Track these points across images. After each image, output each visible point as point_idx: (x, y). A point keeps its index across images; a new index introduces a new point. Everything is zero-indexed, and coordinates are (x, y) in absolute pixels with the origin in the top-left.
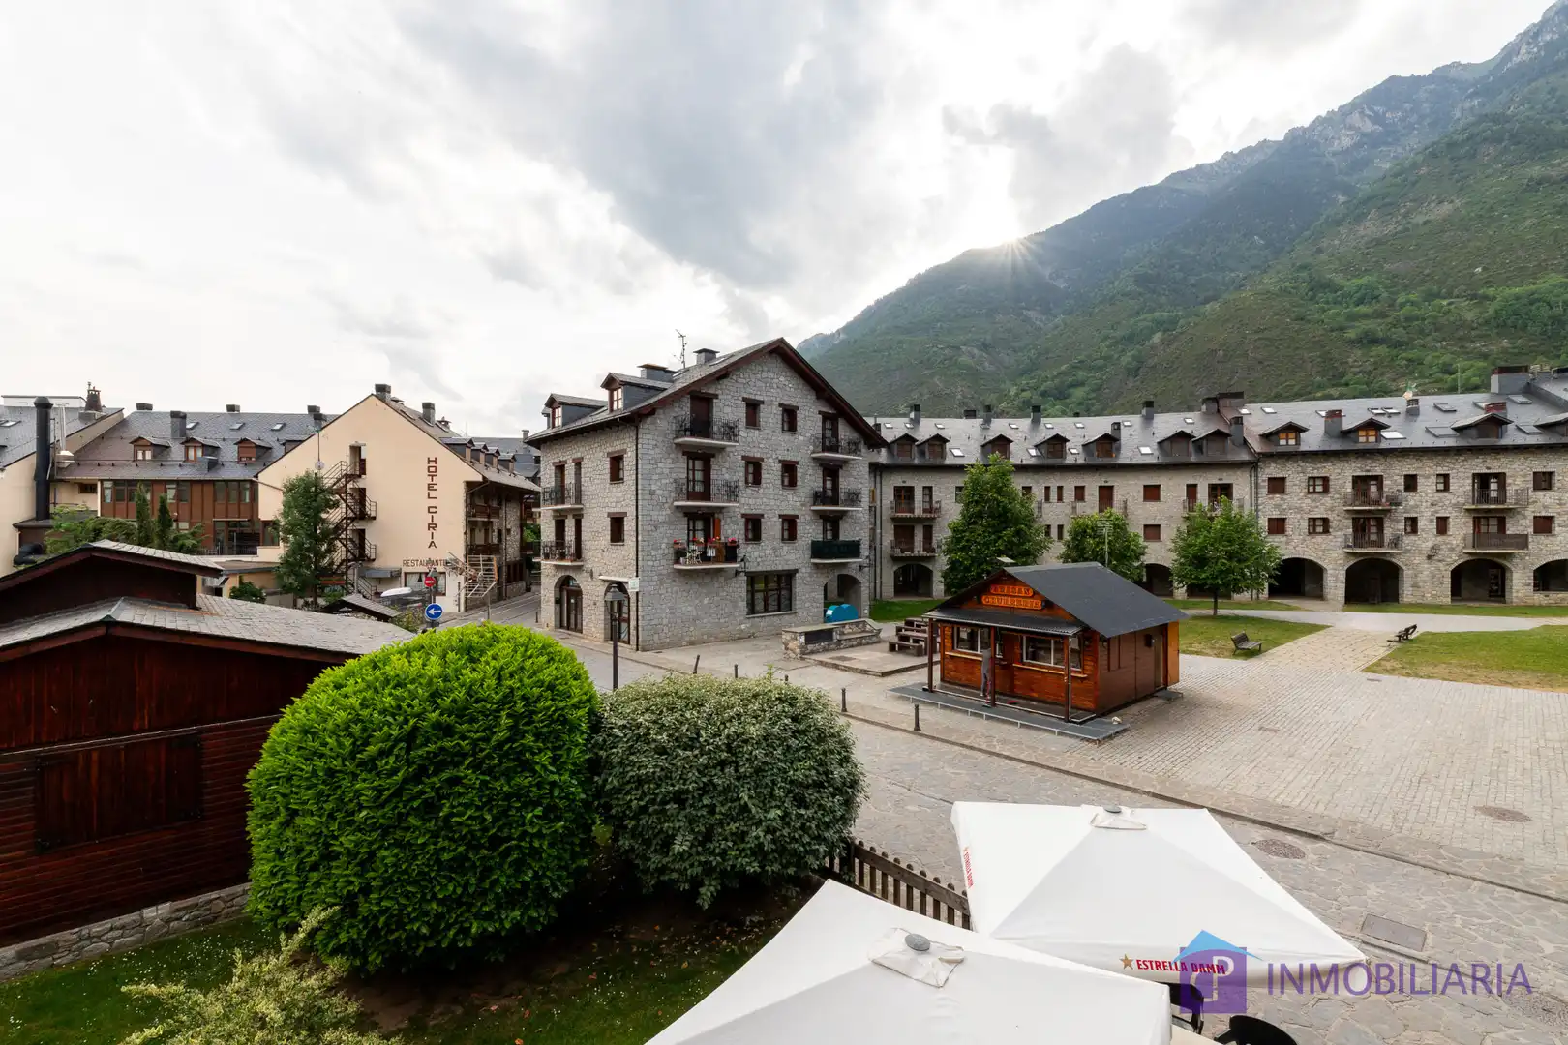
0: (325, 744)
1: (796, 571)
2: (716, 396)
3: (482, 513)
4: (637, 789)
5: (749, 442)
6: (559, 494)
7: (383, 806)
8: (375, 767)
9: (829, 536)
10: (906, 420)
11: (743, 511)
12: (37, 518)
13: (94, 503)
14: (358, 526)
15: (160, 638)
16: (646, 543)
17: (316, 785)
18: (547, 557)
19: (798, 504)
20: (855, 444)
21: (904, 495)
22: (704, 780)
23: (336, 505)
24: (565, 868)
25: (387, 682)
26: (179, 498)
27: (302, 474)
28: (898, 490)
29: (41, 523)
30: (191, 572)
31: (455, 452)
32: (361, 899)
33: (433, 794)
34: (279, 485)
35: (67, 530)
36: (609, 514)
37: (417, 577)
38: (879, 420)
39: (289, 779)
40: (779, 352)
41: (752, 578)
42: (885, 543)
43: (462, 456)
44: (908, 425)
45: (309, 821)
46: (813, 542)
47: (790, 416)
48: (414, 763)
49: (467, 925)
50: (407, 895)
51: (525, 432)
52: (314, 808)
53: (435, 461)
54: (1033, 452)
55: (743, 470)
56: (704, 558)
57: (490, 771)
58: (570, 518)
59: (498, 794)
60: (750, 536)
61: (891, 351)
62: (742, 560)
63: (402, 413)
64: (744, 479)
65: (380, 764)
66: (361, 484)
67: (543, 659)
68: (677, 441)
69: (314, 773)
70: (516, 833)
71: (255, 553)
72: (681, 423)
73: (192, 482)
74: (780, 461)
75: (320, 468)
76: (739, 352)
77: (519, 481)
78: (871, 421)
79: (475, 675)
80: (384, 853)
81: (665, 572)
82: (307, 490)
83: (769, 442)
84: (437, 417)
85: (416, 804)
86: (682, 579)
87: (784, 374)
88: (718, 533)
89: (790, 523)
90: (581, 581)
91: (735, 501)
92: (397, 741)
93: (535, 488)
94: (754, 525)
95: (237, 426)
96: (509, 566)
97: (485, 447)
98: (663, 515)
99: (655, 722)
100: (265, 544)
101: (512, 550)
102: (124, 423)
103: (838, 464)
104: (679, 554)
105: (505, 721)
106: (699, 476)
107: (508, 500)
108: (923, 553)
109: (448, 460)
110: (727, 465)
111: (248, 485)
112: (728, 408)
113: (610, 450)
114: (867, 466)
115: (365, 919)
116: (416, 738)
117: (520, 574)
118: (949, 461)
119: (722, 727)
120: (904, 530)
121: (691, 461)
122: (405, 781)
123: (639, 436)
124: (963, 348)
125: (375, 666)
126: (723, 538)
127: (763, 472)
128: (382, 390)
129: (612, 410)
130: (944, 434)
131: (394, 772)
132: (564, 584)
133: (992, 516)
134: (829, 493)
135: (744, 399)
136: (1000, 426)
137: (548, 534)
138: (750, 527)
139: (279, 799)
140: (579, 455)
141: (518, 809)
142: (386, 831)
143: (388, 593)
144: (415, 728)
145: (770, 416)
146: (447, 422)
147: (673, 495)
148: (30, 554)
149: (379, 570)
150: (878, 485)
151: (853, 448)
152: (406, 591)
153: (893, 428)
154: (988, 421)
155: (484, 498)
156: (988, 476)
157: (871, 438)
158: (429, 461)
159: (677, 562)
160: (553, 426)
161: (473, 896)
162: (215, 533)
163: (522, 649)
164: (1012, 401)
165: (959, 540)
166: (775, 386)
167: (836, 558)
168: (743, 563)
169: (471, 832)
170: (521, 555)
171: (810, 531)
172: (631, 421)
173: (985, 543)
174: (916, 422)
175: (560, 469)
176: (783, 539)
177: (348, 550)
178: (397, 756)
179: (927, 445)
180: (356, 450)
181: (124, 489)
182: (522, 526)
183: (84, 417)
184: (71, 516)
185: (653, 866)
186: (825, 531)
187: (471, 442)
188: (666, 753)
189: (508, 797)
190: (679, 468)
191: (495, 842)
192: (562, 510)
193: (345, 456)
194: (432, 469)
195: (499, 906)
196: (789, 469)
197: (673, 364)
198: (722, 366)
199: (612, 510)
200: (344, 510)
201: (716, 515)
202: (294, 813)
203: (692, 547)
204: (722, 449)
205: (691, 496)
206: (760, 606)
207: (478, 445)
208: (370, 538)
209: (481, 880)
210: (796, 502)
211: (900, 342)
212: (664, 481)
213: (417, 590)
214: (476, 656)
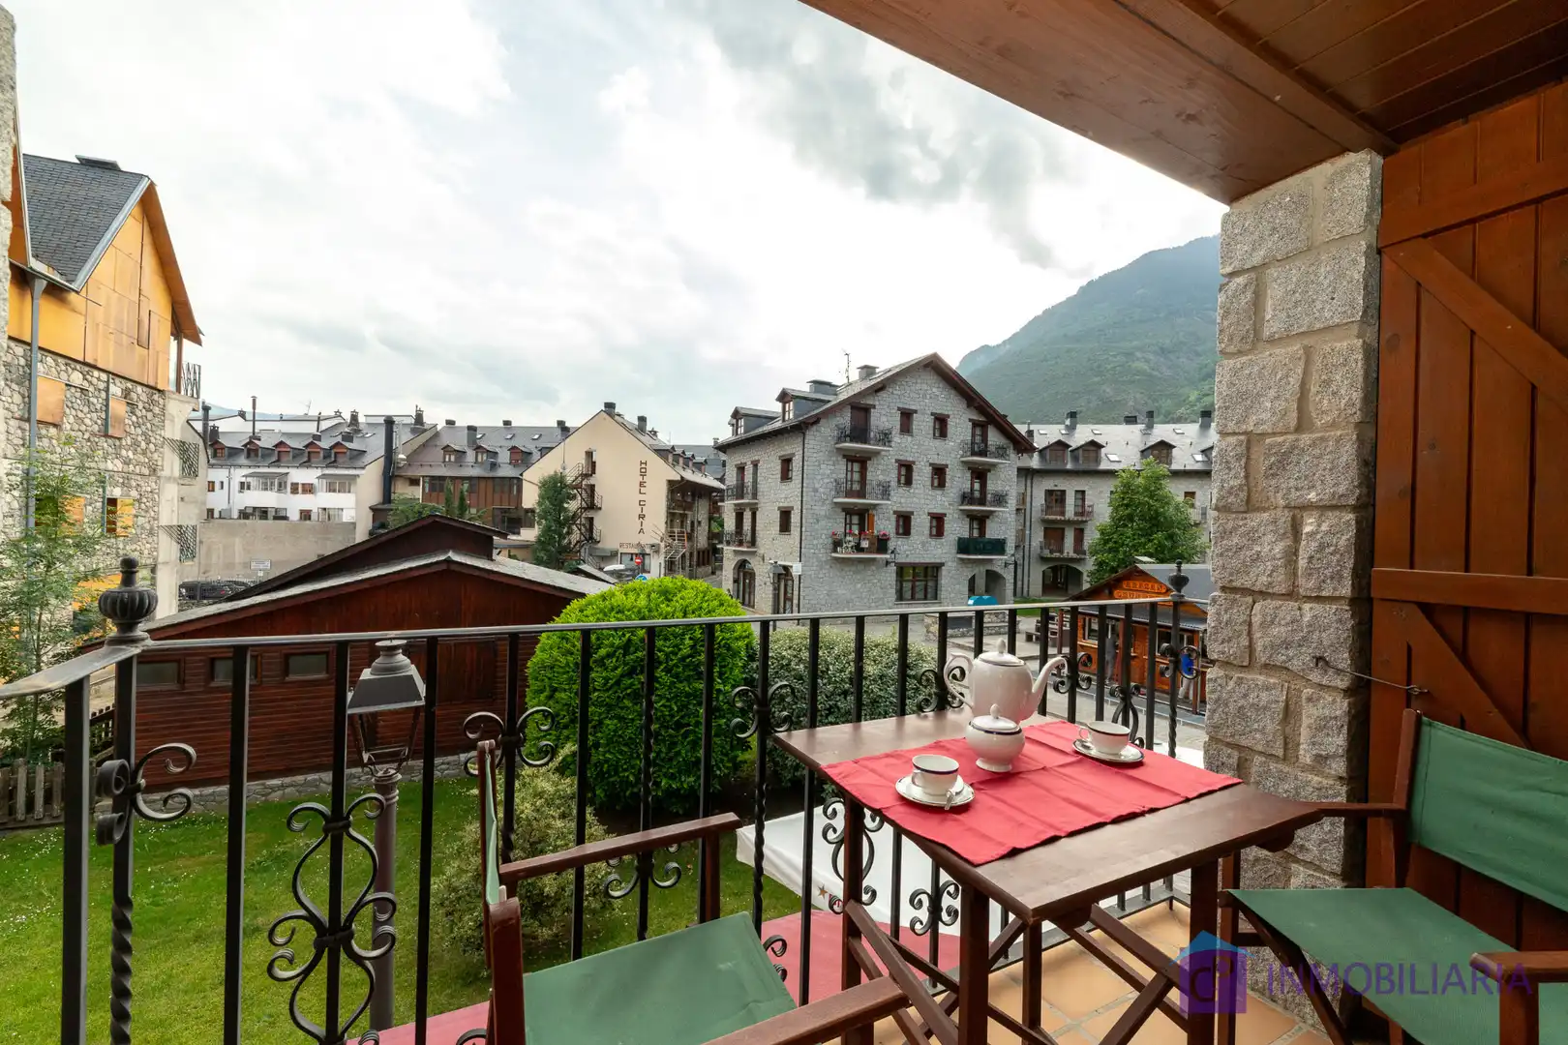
0: (574, 646)
1: (943, 564)
2: (874, 407)
3: (680, 507)
4: (779, 704)
5: (902, 447)
6: (740, 491)
7: (608, 690)
8: (604, 665)
9: (976, 533)
10: (1062, 426)
11: (895, 508)
12: (383, 503)
13: (418, 492)
14: (590, 514)
15: (477, 573)
16: (809, 533)
17: (568, 672)
18: (728, 543)
19: (946, 504)
20: (1002, 448)
21: (1056, 498)
22: (831, 703)
23: (574, 497)
24: (726, 755)
25: (612, 609)
26: (470, 491)
27: (552, 473)
28: (1049, 493)
29: (386, 506)
30: (489, 534)
31: (661, 457)
32: (593, 751)
33: (639, 686)
34: (536, 482)
35: (402, 511)
36: (779, 508)
37: (629, 557)
38: (1032, 427)
39: (552, 668)
40: (933, 366)
41: (901, 569)
42: (1033, 544)
43: (666, 459)
44: (1063, 432)
45: (563, 695)
46: (960, 539)
47: (941, 423)
48: (628, 664)
49: (659, 780)
50: (621, 752)
51: (716, 440)
52: (567, 687)
53: (646, 464)
54: (1199, 457)
55: (896, 472)
56: (858, 548)
57: (677, 676)
58: (746, 512)
59: (681, 693)
60: (901, 531)
61: (1058, 360)
62: (892, 552)
63: (623, 425)
64: (896, 479)
65: (607, 662)
66: (592, 481)
67: (716, 603)
68: (837, 446)
69: (567, 665)
70: (693, 721)
71: (519, 533)
72: (842, 430)
73: (479, 478)
74: (931, 464)
75: (564, 469)
76: (897, 367)
77: (709, 481)
78: (1022, 429)
79: (669, 609)
80: (608, 722)
81: (824, 559)
82: (555, 483)
83: (922, 448)
84: (649, 428)
85: (629, 691)
86: (838, 565)
87: (937, 385)
88: (871, 526)
89: (938, 521)
90: (754, 564)
91: (888, 499)
92: (618, 648)
93: (722, 486)
94: (904, 522)
95: (509, 436)
96: (699, 553)
97: (684, 452)
98: (823, 510)
99: (795, 656)
100: (526, 526)
101: (702, 541)
102: (437, 435)
103: (987, 467)
104: (837, 544)
105: (688, 642)
106: (856, 476)
107: (700, 497)
108: (1072, 555)
109: (656, 464)
110: (881, 467)
111: (515, 481)
112: (884, 417)
113: (783, 453)
114: (1016, 470)
115: (595, 764)
116: (630, 647)
117: (708, 558)
118: (1104, 466)
119: (847, 665)
120: (1054, 532)
121: (850, 464)
122: (622, 676)
123: (806, 442)
124: (1138, 354)
125: (604, 599)
126: (875, 532)
127: (914, 474)
128: (610, 407)
129: (784, 420)
130: (1099, 440)
131: (616, 668)
132: (742, 566)
133: (1142, 518)
134: (977, 494)
135: (899, 409)
136: (1162, 432)
137: (730, 524)
138: (901, 523)
139: (546, 680)
140: (757, 458)
141: (694, 705)
142: (610, 707)
143: (609, 568)
144: (629, 640)
145: (923, 424)
146: (656, 432)
147: (833, 493)
148: (379, 528)
149: (603, 550)
150: (1029, 489)
151: (1001, 452)
152: (622, 567)
153: (1046, 434)
154: (1150, 426)
155: (683, 495)
156: (1140, 480)
157: (1022, 445)
158: (641, 463)
159: (835, 551)
160: (737, 434)
161: (662, 760)
162: (493, 516)
163: (702, 595)
164: (1192, 406)
165: (1106, 542)
166: (928, 396)
167: (980, 554)
168: (893, 556)
169: (663, 716)
170: (709, 544)
171: (957, 528)
172: (800, 429)
173: (1134, 546)
174: (1071, 428)
175: (741, 469)
176: (931, 535)
177: (581, 534)
178: (618, 658)
179: (1081, 451)
180: (589, 454)
181: (436, 483)
182: (711, 519)
183: (413, 431)
184: (406, 501)
185: (789, 764)
186: (971, 529)
187: (673, 448)
188: (802, 679)
189: (688, 695)
190: (840, 469)
191: (679, 726)
192: (742, 504)
193: (582, 460)
194: (643, 470)
195: (680, 772)
196: (939, 472)
197: (838, 380)
198: (879, 380)
199: (781, 505)
200: (579, 502)
201: (870, 512)
202: (554, 690)
203: (848, 538)
204: (877, 453)
205: (849, 494)
206: (908, 595)
207: (679, 451)
208: (598, 525)
209: (670, 750)
210: (945, 502)
211: (1069, 351)
212: (826, 481)
213: (629, 567)
214: (670, 597)
